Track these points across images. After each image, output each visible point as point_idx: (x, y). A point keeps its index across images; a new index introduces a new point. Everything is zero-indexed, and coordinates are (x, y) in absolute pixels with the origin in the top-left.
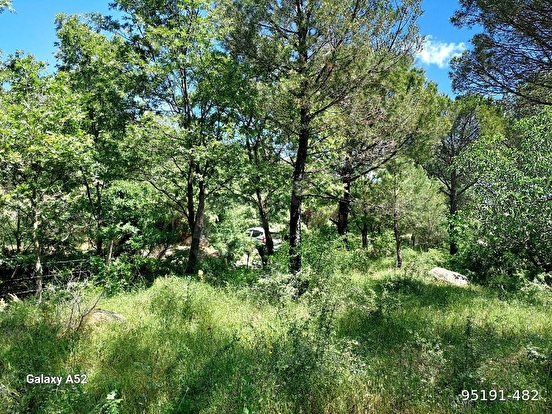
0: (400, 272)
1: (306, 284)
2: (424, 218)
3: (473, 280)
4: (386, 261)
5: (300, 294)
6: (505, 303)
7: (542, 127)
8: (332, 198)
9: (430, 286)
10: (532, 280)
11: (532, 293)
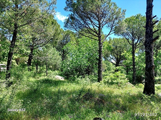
0: (46, 77)
1: (12, 83)
2: (55, 62)
3: (65, 78)
4: (43, 74)
5: (9, 86)
6: (72, 84)
7: (83, 41)
8: (26, 54)
9: (54, 81)
10: (78, 78)
11: (78, 81)
